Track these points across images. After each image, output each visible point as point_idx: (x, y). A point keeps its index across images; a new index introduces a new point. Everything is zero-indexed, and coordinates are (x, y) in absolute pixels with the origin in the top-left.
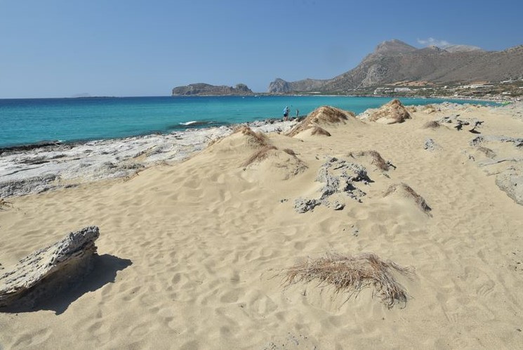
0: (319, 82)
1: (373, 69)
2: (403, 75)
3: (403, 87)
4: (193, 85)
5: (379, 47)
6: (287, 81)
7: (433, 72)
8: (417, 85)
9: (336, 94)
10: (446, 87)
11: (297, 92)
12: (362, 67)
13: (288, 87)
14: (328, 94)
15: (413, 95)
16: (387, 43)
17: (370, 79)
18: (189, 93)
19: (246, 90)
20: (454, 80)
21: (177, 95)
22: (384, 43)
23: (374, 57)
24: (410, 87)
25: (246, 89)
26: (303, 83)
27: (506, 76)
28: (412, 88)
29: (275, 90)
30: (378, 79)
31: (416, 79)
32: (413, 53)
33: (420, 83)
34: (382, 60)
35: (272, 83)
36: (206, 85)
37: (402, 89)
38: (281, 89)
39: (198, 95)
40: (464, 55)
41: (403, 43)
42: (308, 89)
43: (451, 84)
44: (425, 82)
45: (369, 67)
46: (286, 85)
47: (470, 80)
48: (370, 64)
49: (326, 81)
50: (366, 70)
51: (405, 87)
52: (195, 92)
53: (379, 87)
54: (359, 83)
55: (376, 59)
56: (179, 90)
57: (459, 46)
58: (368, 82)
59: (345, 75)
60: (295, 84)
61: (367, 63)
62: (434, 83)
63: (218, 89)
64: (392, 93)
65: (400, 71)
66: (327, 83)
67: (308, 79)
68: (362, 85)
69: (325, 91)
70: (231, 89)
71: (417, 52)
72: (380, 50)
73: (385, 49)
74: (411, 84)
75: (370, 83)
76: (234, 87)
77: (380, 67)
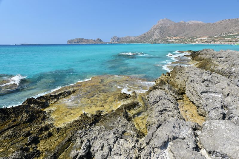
0: (133, 38)
1: (157, 31)
2: (170, 34)
3: (170, 39)
4: (77, 39)
6: (119, 37)
7: (183, 32)
8: (176, 38)
9: (141, 43)
10: (190, 39)
11: (124, 42)
12: (152, 31)
13: (119, 40)
14: (138, 43)
15: (177, 42)
16: (162, 20)
17: (156, 36)
18: (75, 42)
20: (193, 36)
21: (70, 43)
23: (157, 26)
24: (174, 39)
25: (101, 40)
26: (126, 38)
27: (216, 34)
28: (175, 39)
29: (113, 41)
30: (159, 36)
31: (176, 36)
32: (174, 24)
33: (178, 38)
34: (161, 28)
35: (112, 38)
36: (83, 39)
37: (171, 40)
38: (116, 41)
39: (79, 43)
40: (197, 25)
41: (169, 20)
42: (128, 40)
43: (192, 38)
44: (180, 37)
45: (155, 31)
46: (118, 39)
47: (200, 36)
48: (156, 29)
50: (154, 32)
51: (171, 39)
52: (78, 42)
55: (158, 27)
56: (71, 41)
57: (193, 21)
58: (155, 37)
59: (144, 34)
60: (122, 39)
61: (155, 29)
62: (184, 37)
63: (88, 41)
64: (167, 42)
65: (169, 32)
66: (136, 38)
67: (128, 36)
68: (152, 39)
69: (136, 41)
70: (94, 41)
71: (176, 24)
72: (159, 23)
73: (162, 22)
74: (174, 38)
75: (156, 38)
76: (96, 40)
77: (160, 30)
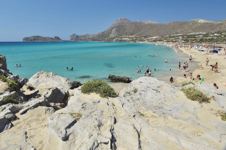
0: (92, 36)
1: (114, 30)
2: (127, 33)
3: (127, 38)
4: (34, 37)
5: (117, 21)
6: (78, 35)
7: (139, 32)
8: (132, 37)
9: (98, 41)
10: (143, 38)
11: (81, 40)
14: (95, 41)
15: (129, 41)
16: (120, 19)
18: (31, 40)
20: (147, 35)
21: (25, 41)
22: (119, 19)
23: (115, 25)
25: (58, 38)
26: (85, 36)
27: (166, 34)
29: (72, 39)
30: (116, 34)
31: (132, 35)
32: (131, 23)
33: (133, 36)
34: (118, 26)
35: (71, 36)
36: (39, 37)
38: (75, 39)
39: (35, 41)
40: (151, 25)
41: (127, 20)
42: (87, 38)
43: (145, 37)
44: (136, 36)
46: (77, 37)
47: (153, 35)
48: (113, 28)
49: (95, 35)
50: (111, 30)
52: (34, 40)
53: (117, 38)
54: (108, 36)
56: (26, 39)
57: (149, 21)
58: (112, 35)
59: (103, 33)
60: (81, 36)
61: (112, 28)
62: (139, 36)
63: (45, 38)
64: (121, 40)
65: (126, 31)
66: (95, 36)
67: (87, 34)
68: (109, 37)
69: (94, 39)
70: (52, 38)
71: (133, 23)
72: (118, 22)
73: (120, 21)
74: (130, 37)
75: (113, 36)
76: (53, 37)
77: (117, 29)
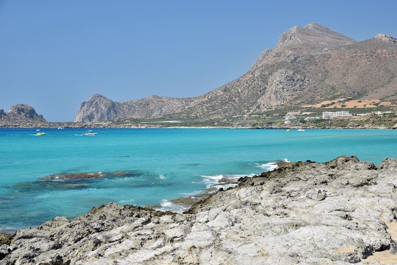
0: (177, 104)
1: (277, 77)
2: (333, 88)
3: (335, 110)
7: (389, 82)
8: (360, 106)
9: (212, 123)
11: (136, 121)
12: (257, 74)
13: (116, 112)
14: (196, 124)
15: (360, 123)
17: (273, 96)
19: (31, 117)
23: (278, 55)
24: (351, 111)
25: (32, 113)
28: (355, 111)
29: (90, 118)
30: (288, 97)
31: (359, 96)
32: (349, 47)
33: (366, 103)
34: (293, 62)
35: (84, 104)
37: (336, 115)
38: (102, 116)
41: (327, 31)
42: (156, 114)
44: (377, 101)
45: (271, 74)
46: (113, 107)
48: (272, 69)
49: (190, 100)
50: (264, 79)
51: (340, 110)
53: (291, 110)
54: (252, 105)
55: (282, 59)
58: (269, 101)
59: (226, 90)
60: (130, 106)
61: (267, 67)
62: (393, 102)
64: (318, 121)
65: (326, 81)
66: (192, 104)
68: (258, 107)
69: (189, 120)
71: (355, 46)
72: (288, 42)
73: (298, 40)
74: (350, 104)
75: (274, 104)
77: (291, 73)
